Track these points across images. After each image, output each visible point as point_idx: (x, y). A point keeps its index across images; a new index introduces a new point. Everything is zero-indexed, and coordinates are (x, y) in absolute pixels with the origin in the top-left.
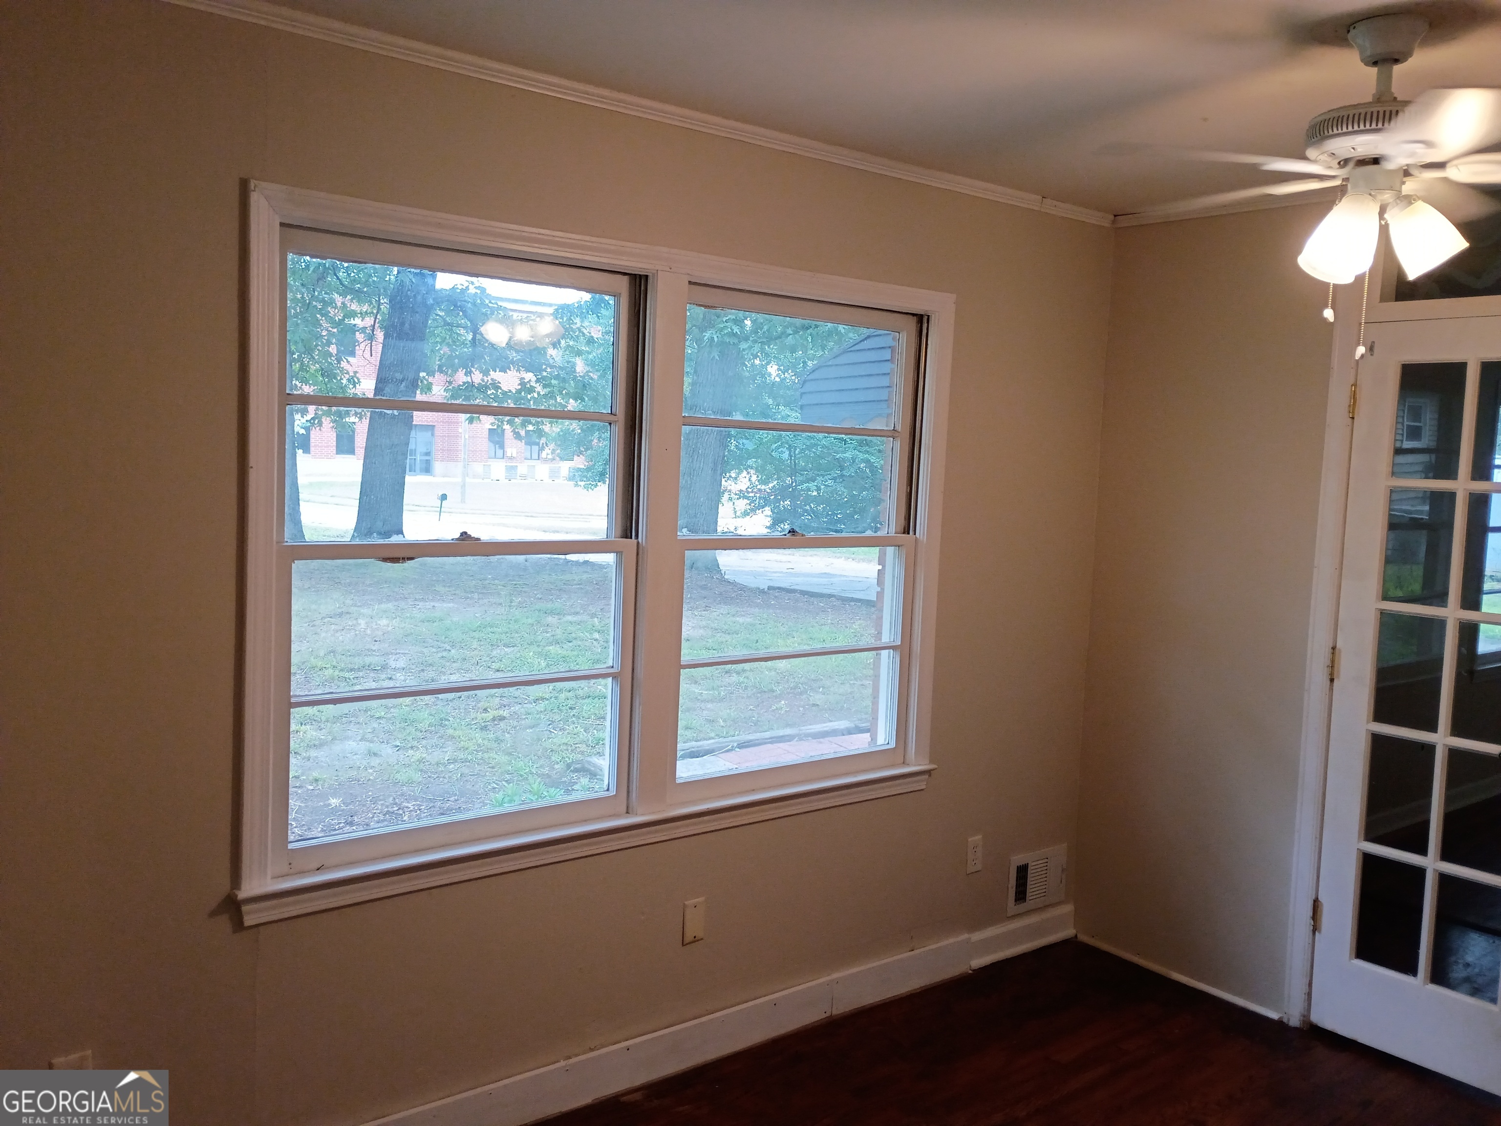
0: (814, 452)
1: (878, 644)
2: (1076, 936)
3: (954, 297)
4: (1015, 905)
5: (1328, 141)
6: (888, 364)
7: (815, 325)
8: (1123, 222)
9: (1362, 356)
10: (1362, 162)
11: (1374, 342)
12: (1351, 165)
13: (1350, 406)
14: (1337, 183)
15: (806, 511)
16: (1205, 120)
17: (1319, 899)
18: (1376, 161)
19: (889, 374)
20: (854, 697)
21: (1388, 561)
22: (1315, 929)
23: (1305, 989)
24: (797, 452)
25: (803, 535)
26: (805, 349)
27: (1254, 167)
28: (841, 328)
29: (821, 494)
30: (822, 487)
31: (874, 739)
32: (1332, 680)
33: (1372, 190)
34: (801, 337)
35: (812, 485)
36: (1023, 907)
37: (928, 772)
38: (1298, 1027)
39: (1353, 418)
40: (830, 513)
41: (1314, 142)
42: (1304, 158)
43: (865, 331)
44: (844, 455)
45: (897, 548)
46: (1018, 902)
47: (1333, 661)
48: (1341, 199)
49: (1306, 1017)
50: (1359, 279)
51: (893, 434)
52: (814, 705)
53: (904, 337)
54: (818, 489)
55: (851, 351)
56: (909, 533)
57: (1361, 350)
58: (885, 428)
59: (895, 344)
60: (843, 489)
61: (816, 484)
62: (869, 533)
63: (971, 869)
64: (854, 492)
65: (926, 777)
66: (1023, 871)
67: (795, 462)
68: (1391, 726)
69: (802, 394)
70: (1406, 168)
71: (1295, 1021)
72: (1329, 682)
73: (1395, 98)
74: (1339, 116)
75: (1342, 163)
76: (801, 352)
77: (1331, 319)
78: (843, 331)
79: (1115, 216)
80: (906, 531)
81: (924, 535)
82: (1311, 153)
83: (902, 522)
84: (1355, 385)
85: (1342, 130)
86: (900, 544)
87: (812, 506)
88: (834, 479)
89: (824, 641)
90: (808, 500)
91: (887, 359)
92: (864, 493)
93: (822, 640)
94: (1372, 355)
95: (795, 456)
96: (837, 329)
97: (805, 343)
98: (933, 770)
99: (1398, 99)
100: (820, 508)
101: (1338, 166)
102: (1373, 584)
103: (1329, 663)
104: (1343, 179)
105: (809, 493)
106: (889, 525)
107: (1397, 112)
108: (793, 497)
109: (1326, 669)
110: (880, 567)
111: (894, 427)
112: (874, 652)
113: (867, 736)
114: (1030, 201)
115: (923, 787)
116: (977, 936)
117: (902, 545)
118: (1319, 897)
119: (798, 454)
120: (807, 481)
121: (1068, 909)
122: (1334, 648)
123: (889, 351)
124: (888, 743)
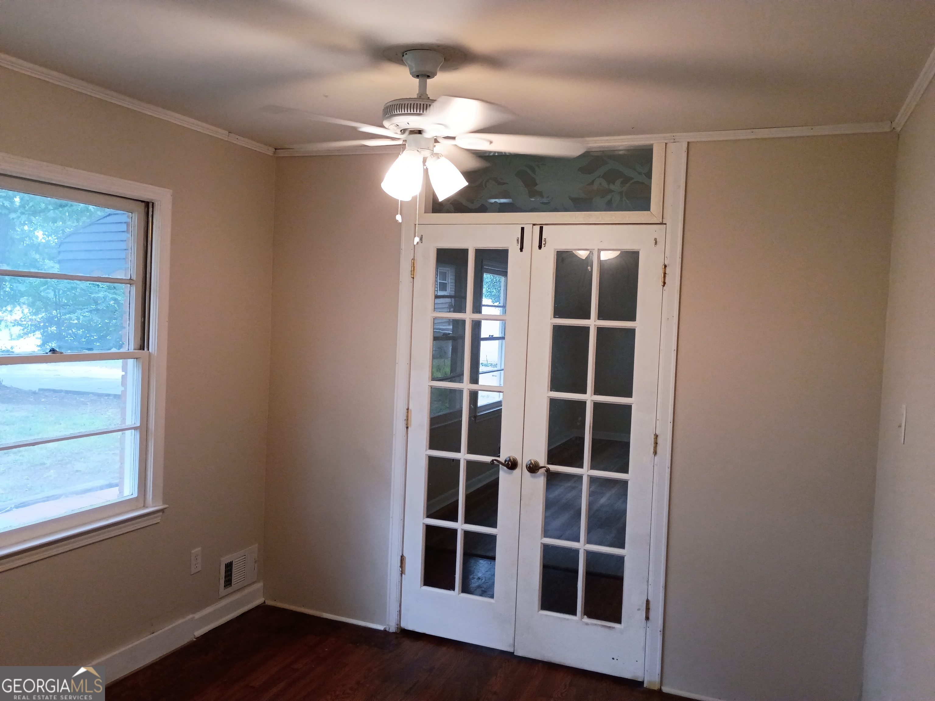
0: (74, 293)
1: (123, 427)
2: (265, 602)
3: (171, 191)
4: (224, 589)
5: (394, 117)
6: (125, 234)
7: (71, 204)
8: (281, 153)
9: (418, 243)
10: (413, 132)
11: (422, 235)
12: (407, 133)
13: (411, 271)
14: (400, 142)
15: (70, 334)
16: (326, 96)
17: (404, 555)
18: (420, 132)
19: (126, 241)
20: (108, 462)
21: (434, 357)
22: (402, 572)
23: (398, 609)
24: (60, 293)
25: (61, 353)
26: (64, 222)
27: (355, 129)
28: (91, 207)
29: (81, 322)
30: (81, 317)
31: (121, 491)
32: (407, 428)
33: (420, 148)
34: (60, 212)
35: (73, 316)
36: (229, 590)
37: (162, 511)
38: (395, 631)
39: (413, 278)
40: (88, 335)
41: (388, 117)
42: (382, 126)
43: (107, 210)
44: (97, 295)
45: (136, 359)
46: (226, 587)
47: (407, 417)
48: (403, 152)
49: (399, 624)
50: (414, 198)
51: (130, 282)
52: (77, 471)
53: (135, 216)
54: (78, 319)
55: (98, 224)
56: (144, 350)
57: (417, 239)
58: (124, 278)
59: (129, 220)
60: (97, 319)
61: (76, 315)
62: (114, 350)
63: (194, 570)
64: (106, 321)
65: (161, 513)
66: (229, 566)
67: (59, 300)
68: (438, 451)
69: (59, 252)
70: (435, 138)
71: (393, 629)
72: (406, 429)
73: (429, 98)
74: (400, 104)
75: (402, 131)
76: (61, 223)
77: (400, 221)
78: (93, 210)
79: (276, 149)
80: (142, 348)
81: (155, 350)
82: (386, 123)
83: (139, 342)
84: (414, 259)
85: (402, 112)
86: (137, 357)
87: (74, 331)
88: (90, 311)
89: (84, 425)
90: (70, 327)
91: (123, 230)
92: (114, 321)
93: (83, 425)
94: (422, 243)
95: (59, 296)
96: (88, 209)
97: (64, 216)
98: (166, 508)
99: (430, 98)
100: (80, 332)
101: (400, 133)
102: (426, 372)
103: (405, 418)
104: (403, 140)
105: (71, 321)
106: (129, 344)
107: (430, 105)
108: (58, 324)
109: (404, 421)
110: (124, 373)
111: (131, 277)
112: (120, 433)
113: (117, 488)
114: (221, 134)
115: (159, 521)
116: (198, 615)
117: (139, 358)
118: (404, 554)
119: (60, 295)
120: (70, 313)
121: (259, 585)
122: (408, 409)
123: (125, 225)
124: (132, 494)
